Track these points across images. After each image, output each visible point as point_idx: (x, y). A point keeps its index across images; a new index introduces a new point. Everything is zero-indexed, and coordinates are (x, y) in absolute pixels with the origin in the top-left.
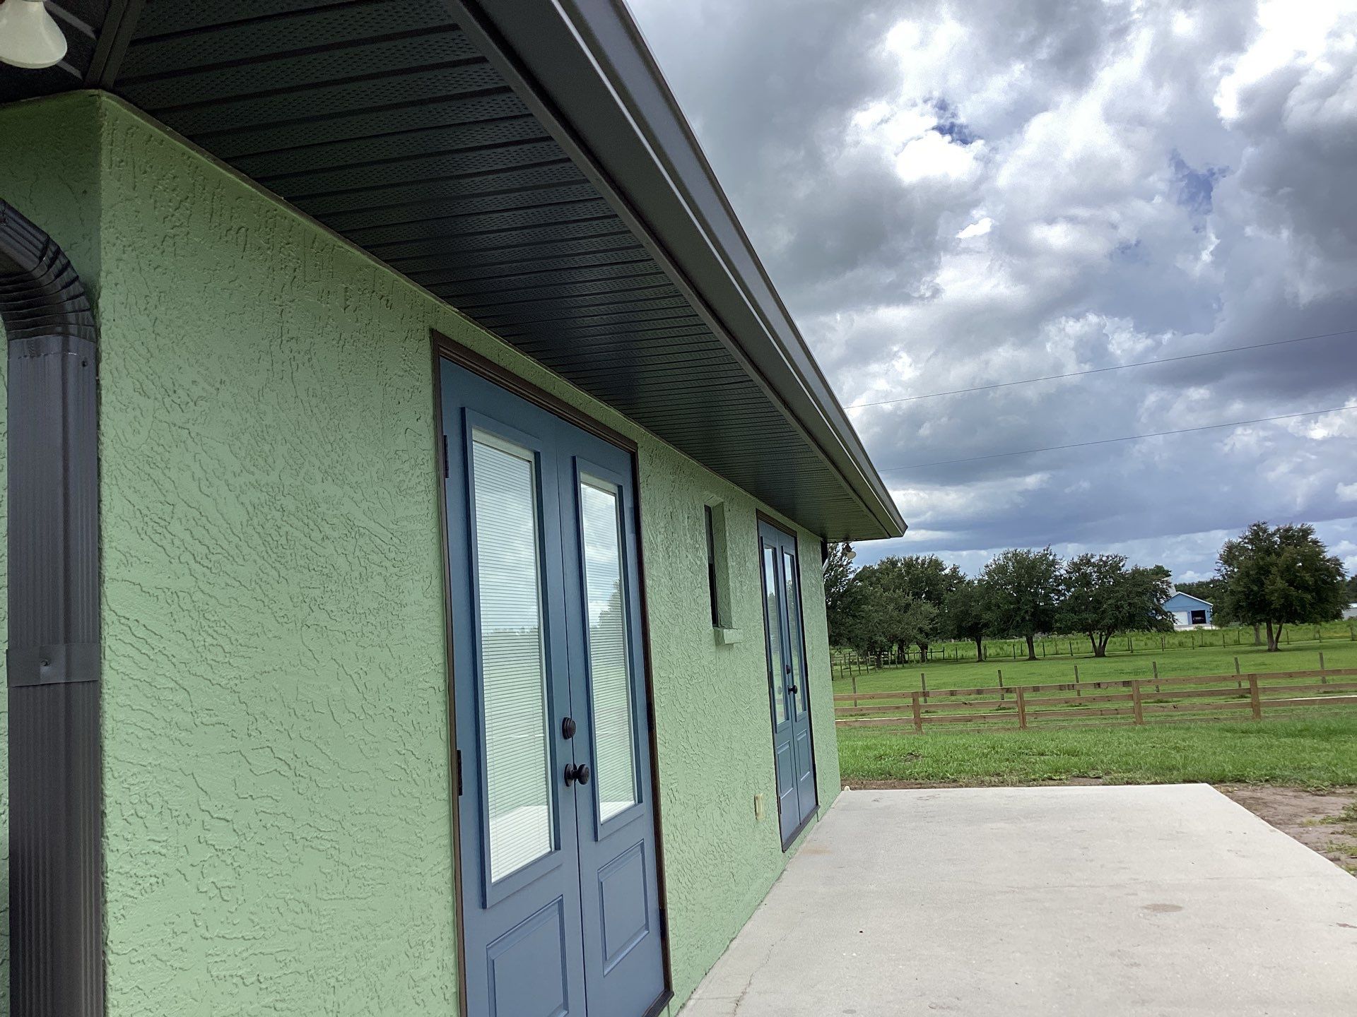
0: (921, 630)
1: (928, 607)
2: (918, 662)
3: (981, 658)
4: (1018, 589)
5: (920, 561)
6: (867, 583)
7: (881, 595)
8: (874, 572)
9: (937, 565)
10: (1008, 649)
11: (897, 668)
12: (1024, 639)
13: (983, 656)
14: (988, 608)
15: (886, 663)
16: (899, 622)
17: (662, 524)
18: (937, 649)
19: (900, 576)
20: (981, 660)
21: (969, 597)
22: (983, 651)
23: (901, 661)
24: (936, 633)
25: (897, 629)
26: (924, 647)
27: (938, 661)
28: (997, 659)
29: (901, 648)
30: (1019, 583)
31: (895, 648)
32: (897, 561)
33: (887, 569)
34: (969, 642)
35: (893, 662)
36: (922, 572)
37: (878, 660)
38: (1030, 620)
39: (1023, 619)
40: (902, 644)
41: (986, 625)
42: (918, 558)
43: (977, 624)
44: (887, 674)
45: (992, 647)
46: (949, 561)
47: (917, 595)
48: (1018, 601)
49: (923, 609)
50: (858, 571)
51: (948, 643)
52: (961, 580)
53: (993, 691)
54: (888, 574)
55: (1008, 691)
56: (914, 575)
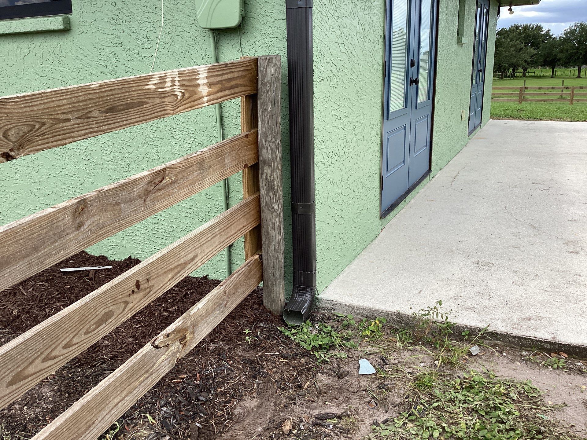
0: (525, 61)
1: (532, 50)
2: (521, 77)
3: (553, 76)
4: (579, 43)
6: (502, 37)
7: (509, 43)
8: (507, 31)
9: (539, 29)
10: (568, 73)
11: (510, 79)
12: (577, 68)
13: (554, 75)
14: (561, 51)
15: (505, 77)
16: (515, 57)
18: (531, 72)
19: (520, 34)
20: (552, 77)
21: (553, 46)
22: (554, 73)
23: (513, 76)
24: (533, 63)
25: (514, 60)
26: (525, 70)
27: (531, 77)
28: (561, 77)
29: (514, 70)
30: (580, 39)
31: (511, 70)
32: (519, 26)
33: (513, 30)
34: (548, 68)
35: (509, 77)
36: (531, 32)
37: (502, 75)
38: (582, 58)
39: (579, 57)
40: (515, 68)
41: (559, 60)
42: (530, 25)
43: (554, 59)
44: (506, 81)
45: (559, 71)
46: (545, 27)
47: (527, 44)
48: (578, 48)
49: (528, 51)
50: (499, 30)
51: (537, 69)
52: (550, 37)
53: (559, 88)
54: (514, 33)
55: (567, 88)
56: (527, 34)
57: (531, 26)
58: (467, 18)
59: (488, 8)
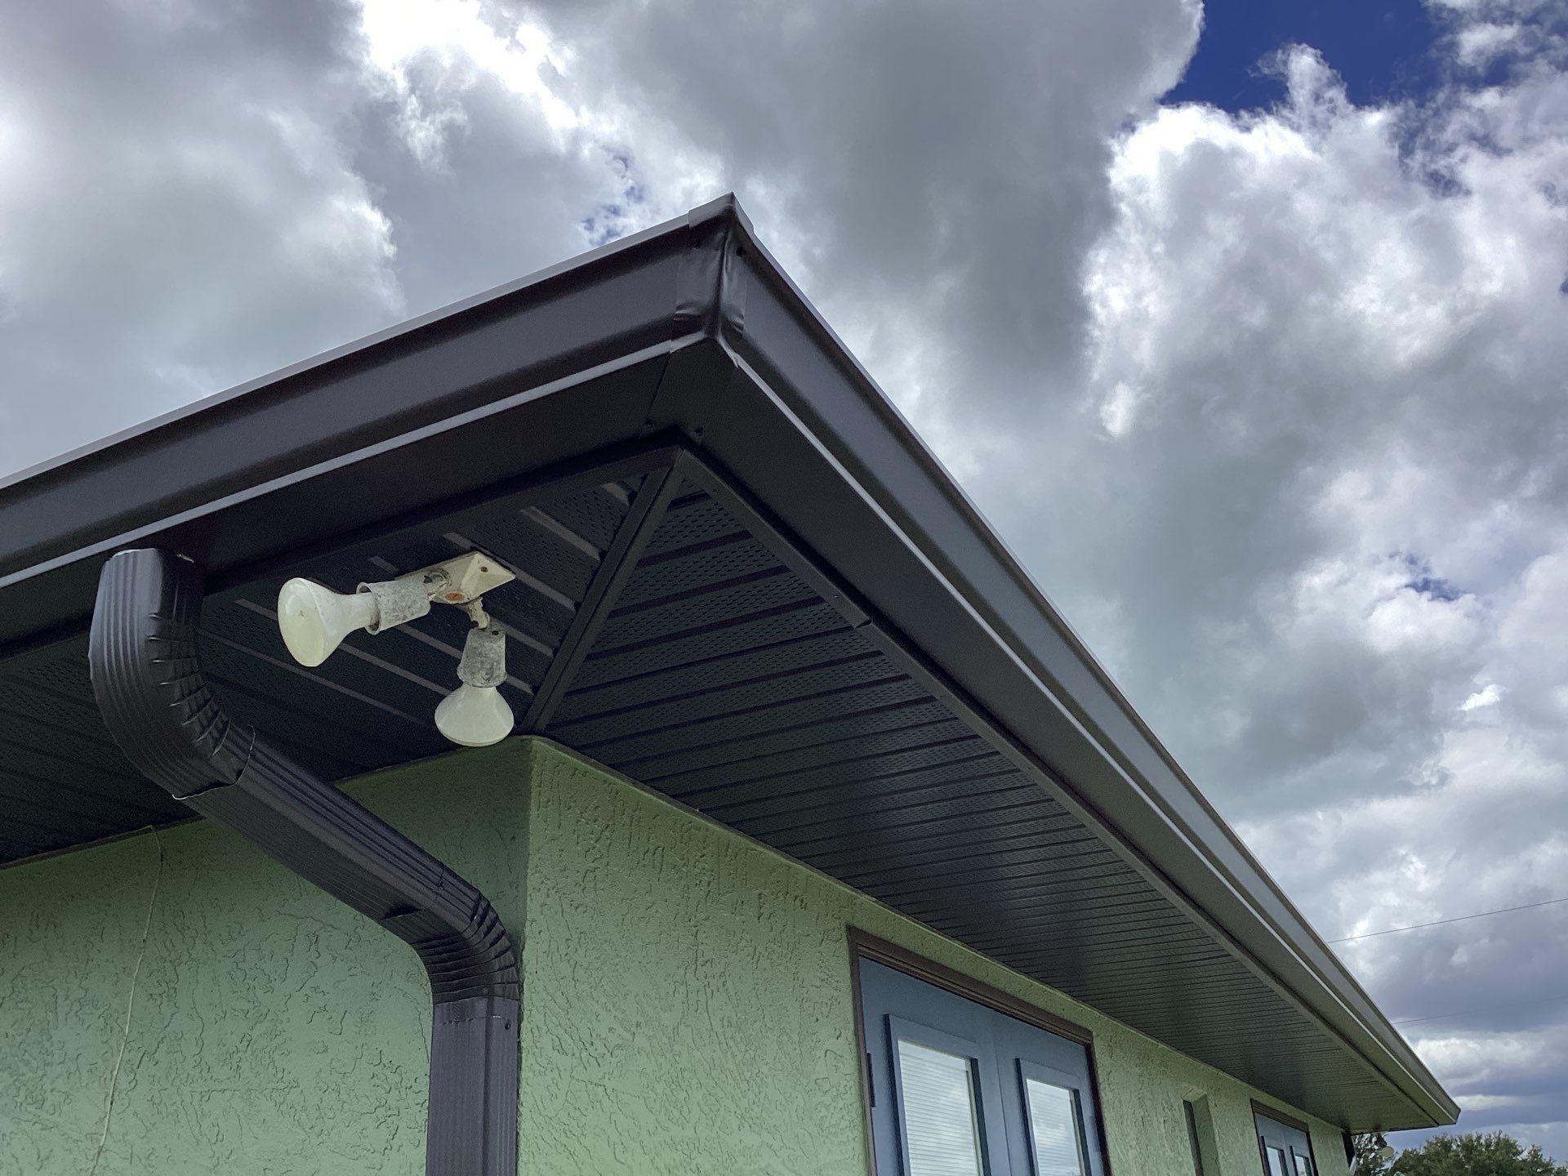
5: (1482, 1141)
8: (1420, 1159)
17: (1132, 1135)
33: (1437, 1153)
42: (1479, 1138)
46: (1525, 1140)
54: (1440, 1161)
56: (1477, 1162)
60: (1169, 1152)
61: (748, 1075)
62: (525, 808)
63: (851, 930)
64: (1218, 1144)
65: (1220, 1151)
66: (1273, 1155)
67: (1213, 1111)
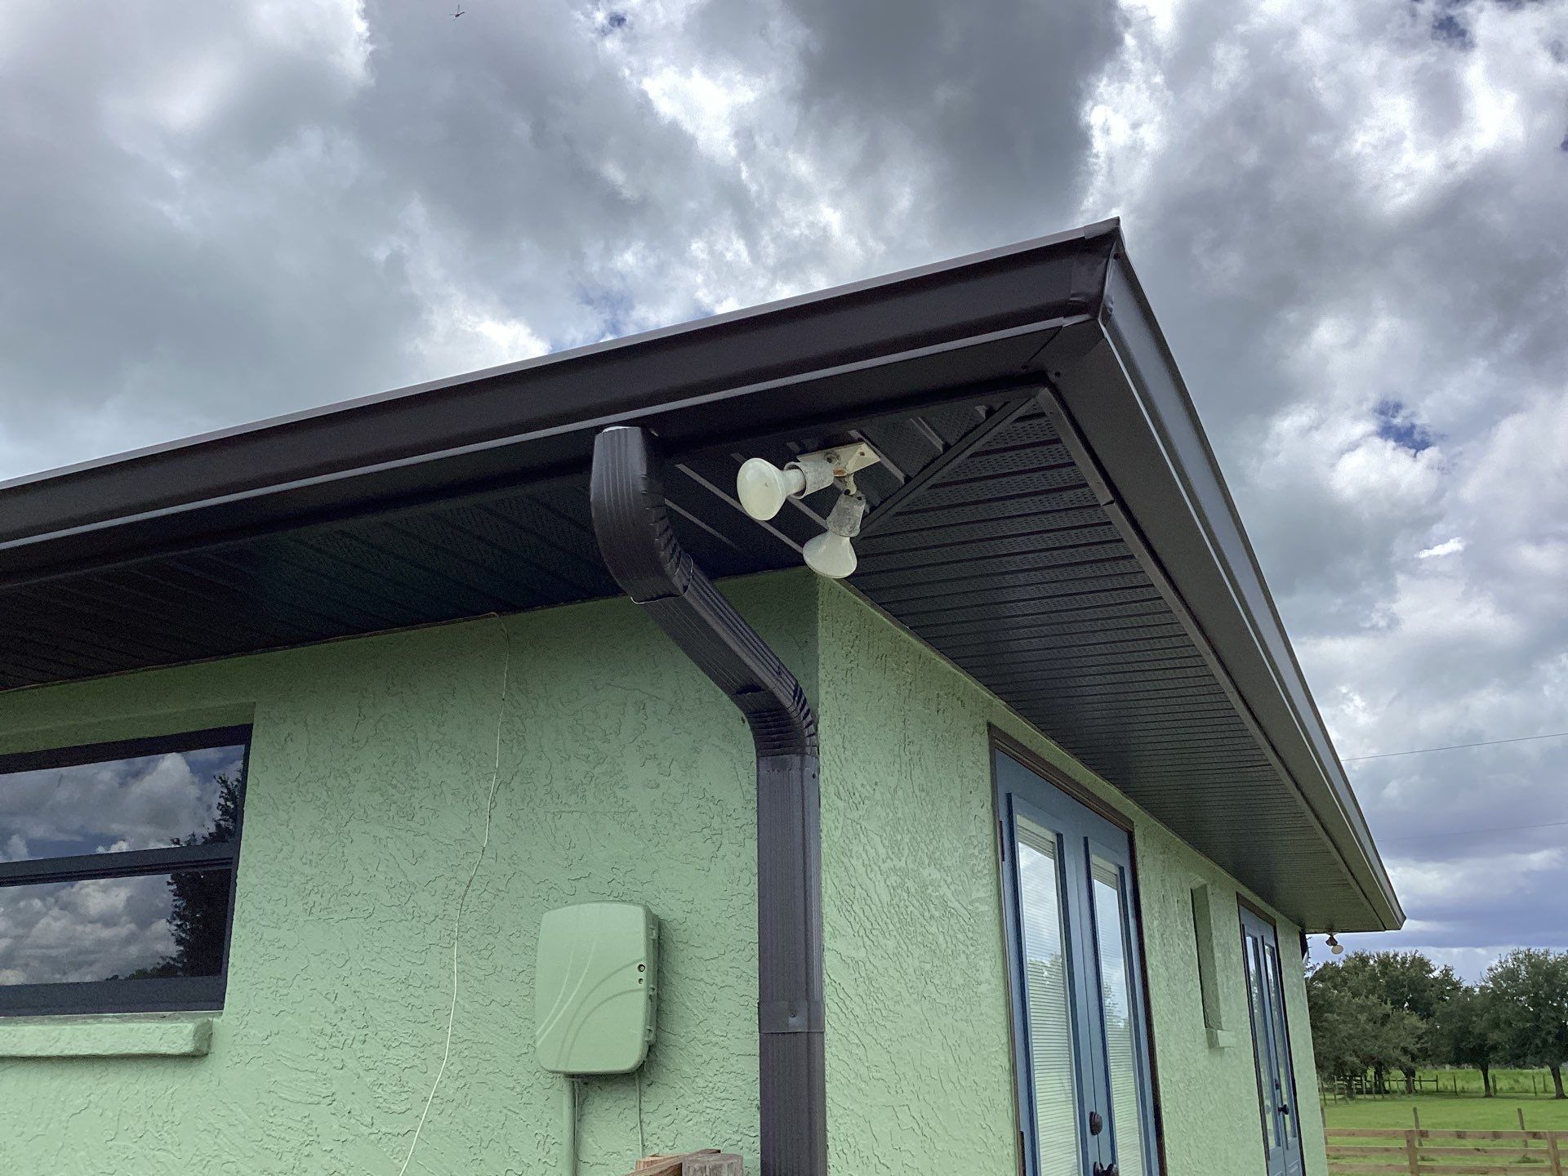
0: (1405, 1051)
1: (1413, 1020)
2: (1403, 1093)
3: (1490, 1093)
4: (1536, 1001)
6: (1329, 984)
7: (1349, 1001)
8: (1338, 971)
9: (1422, 965)
10: (1527, 1083)
11: (1375, 1100)
12: (1547, 1069)
13: (1492, 1091)
14: (1496, 1025)
15: (1360, 1092)
16: (1376, 1037)
17: (1157, 909)
18: (1429, 1076)
19: (1373, 977)
20: (1488, 1095)
21: (1468, 1009)
22: (1491, 1083)
23: (1380, 1090)
24: (1426, 1055)
25: (1373, 1048)
26: (1410, 1073)
27: (1430, 1093)
28: (1511, 1095)
29: (1378, 1073)
30: (1536, 994)
31: (1371, 1072)
32: (1368, 957)
33: (1355, 967)
34: (1469, 1069)
35: (1369, 1092)
36: (1403, 974)
37: (1349, 1087)
38: (1554, 1045)
39: (1545, 1041)
40: (1381, 1067)
41: (1494, 1048)
42: (1396, 955)
43: (1481, 1046)
44: (1363, 1106)
45: (1503, 1078)
46: (1438, 960)
47: (1398, 1004)
48: (1537, 1017)
49: (1406, 1022)
50: (1318, 969)
51: (1441, 1070)
52: (1456, 986)
53: (1515, 1135)
54: (1357, 974)
55: (1535, 1135)
56: (1392, 977)
57: (1398, 958)
58: (1225, 979)
59: (1274, 946)
60: (1179, 927)
61: (933, 827)
62: (813, 621)
63: (990, 725)
64: (1212, 925)
65: (1214, 932)
66: (1249, 940)
67: (1211, 899)
